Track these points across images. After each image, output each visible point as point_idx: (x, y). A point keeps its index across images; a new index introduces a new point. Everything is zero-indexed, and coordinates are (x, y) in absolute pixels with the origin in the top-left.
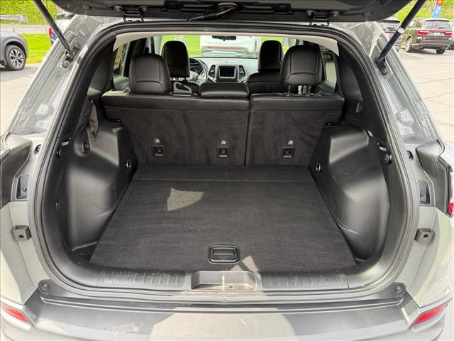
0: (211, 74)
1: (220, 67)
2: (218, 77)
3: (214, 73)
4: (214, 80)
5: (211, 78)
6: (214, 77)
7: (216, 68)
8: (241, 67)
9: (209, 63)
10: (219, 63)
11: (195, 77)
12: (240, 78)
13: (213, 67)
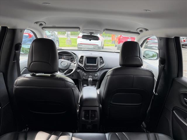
0: (81, 62)
1: (86, 57)
2: (85, 64)
3: (82, 61)
4: (82, 66)
5: (80, 65)
6: (82, 64)
7: (84, 58)
8: (101, 57)
9: (79, 54)
10: (86, 54)
11: (69, 64)
12: (100, 65)
13: (82, 57)
